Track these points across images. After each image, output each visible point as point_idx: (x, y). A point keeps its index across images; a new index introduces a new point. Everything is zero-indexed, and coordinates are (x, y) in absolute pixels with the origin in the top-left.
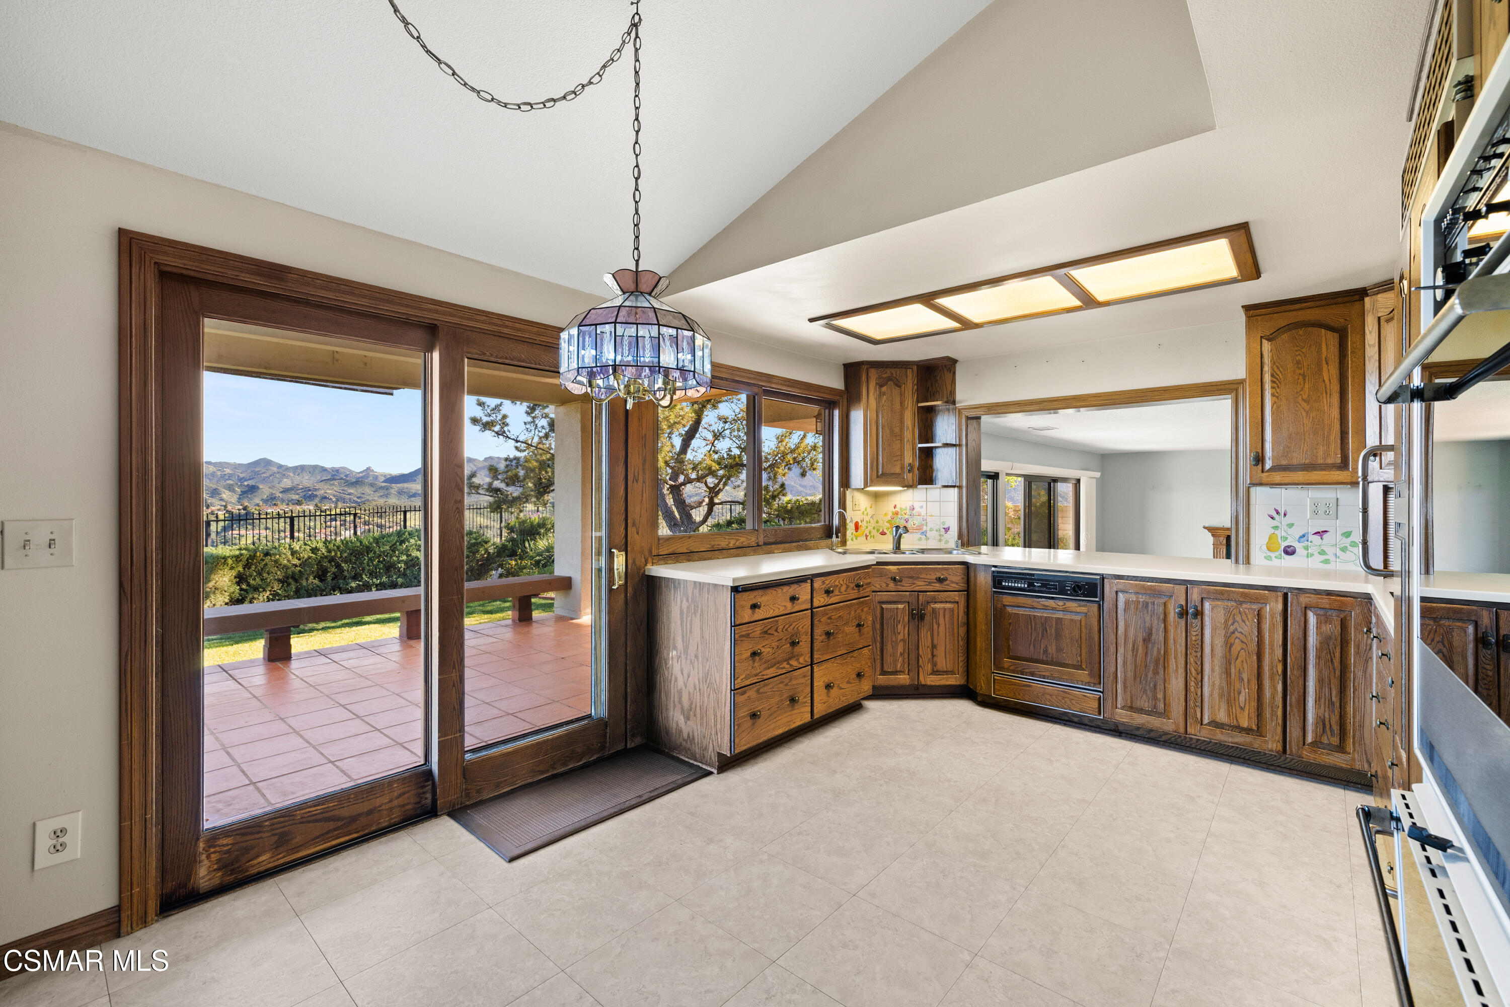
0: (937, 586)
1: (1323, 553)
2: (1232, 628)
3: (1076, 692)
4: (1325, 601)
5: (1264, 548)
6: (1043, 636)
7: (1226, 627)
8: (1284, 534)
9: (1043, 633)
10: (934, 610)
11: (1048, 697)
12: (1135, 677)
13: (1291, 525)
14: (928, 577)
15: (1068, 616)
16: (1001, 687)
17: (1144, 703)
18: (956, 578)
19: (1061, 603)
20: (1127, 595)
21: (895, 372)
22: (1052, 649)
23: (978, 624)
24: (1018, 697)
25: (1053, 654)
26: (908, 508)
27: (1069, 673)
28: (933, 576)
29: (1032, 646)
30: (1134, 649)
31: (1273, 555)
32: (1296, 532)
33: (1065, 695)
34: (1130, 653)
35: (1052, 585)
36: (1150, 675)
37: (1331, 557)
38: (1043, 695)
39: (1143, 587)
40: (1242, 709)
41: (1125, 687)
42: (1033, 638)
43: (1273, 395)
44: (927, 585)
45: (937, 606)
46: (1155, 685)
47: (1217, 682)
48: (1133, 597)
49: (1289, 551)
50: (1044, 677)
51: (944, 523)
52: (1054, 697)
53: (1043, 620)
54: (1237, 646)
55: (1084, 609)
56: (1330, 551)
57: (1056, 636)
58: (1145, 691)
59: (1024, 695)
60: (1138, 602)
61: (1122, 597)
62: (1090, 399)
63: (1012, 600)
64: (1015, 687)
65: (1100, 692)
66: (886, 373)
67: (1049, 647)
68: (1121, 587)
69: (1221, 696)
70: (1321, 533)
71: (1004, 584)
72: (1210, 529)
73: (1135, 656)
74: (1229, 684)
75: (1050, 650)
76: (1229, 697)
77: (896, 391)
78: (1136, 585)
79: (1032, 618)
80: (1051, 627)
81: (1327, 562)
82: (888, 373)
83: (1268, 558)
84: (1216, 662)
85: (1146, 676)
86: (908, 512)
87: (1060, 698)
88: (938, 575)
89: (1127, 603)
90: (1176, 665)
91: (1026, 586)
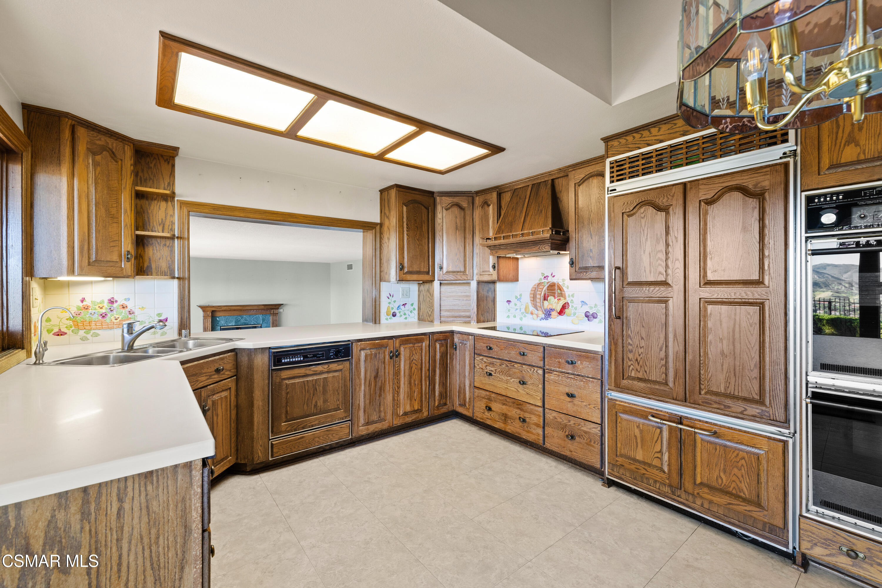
0: (216, 377)
1: (405, 314)
2: (412, 358)
3: (334, 427)
4: (441, 336)
5: (385, 314)
6: (314, 395)
7: (410, 359)
8: (392, 306)
9: (314, 392)
10: (214, 403)
11: (317, 439)
12: (370, 402)
13: (395, 301)
14: (209, 371)
15: (331, 375)
16: (279, 449)
17: (375, 417)
18: (228, 365)
19: (326, 366)
20: (365, 351)
21: (112, 143)
22: (320, 403)
23: (255, 402)
24: (293, 450)
25: (321, 406)
26: (106, 301)
27: (331, 415)
28: (213, 369)
29: (305, 405)
30: (370, 385)
31: (388, 317)
32: (396, 305)
33: (328, 433)
34: (368, 388)
35: (320, 354)
36: (377, 398)
37: (407, 316)
38: (313, 440)
39: (374, 344)
40: (415, 400)
41: (365, 411)
42: (306, 398)
43: (407, 235)
44: (208, 379)
45: (216, 397)
46: (380, 404)
47: (406, 390)
48: (368, 352)
49: (394, 315)
50: (315, 425)
51: (159, 315)
52: (321, 438)
53: (314, 382)
54: (414, 367)
55: (340, 367)
56: (407, 312)
57: (323, 392)
58: (375, 410)
59: (299, 447)
60: (372, 354)
61: (363, 353)
62: (300, 217)
63: (289, 373)
64: (291, 443)
65: (349, 420)
66: (100, 140)
67: (318, 402)
68: (362, 346)
69: (408, 397)
70: (404, 305)
71: (283, 361)
72: (199, 307)
73: (370, 389)
74: (411, 389)
75: (319, 404)
76: (411, 397)
77: (113, 165)
78: (370, 344)
79: (306, 383)
80: (319, 386)
81: (406, 318)
82: (102, 140)
83: (387, 319)
84: (406, 379)
85: (376, 399)
86: (106, 305)
87: (325, 436)
88: (217, 366)
89: (366, 356)
90: (388, 388)
91: (302, 359)
